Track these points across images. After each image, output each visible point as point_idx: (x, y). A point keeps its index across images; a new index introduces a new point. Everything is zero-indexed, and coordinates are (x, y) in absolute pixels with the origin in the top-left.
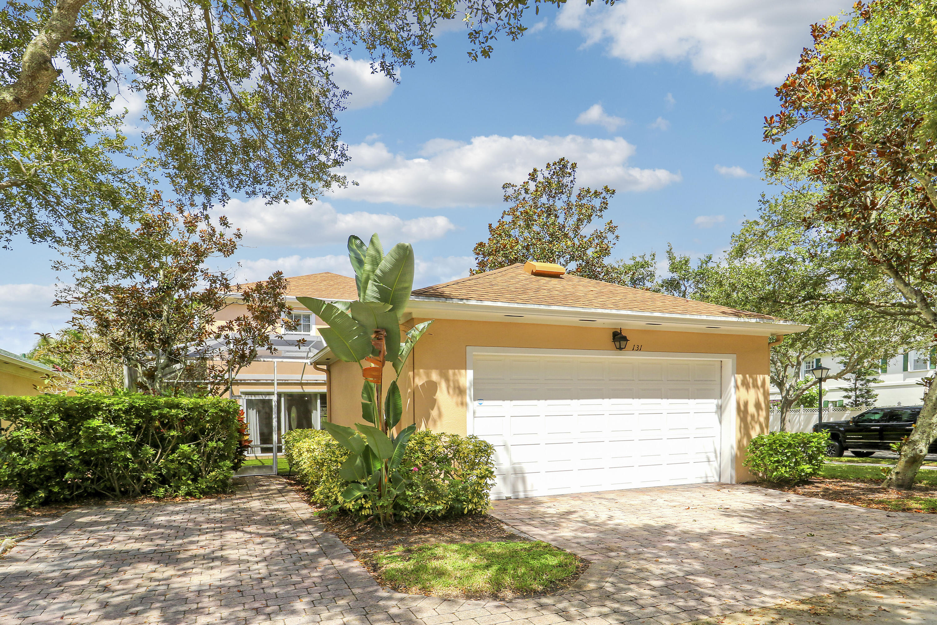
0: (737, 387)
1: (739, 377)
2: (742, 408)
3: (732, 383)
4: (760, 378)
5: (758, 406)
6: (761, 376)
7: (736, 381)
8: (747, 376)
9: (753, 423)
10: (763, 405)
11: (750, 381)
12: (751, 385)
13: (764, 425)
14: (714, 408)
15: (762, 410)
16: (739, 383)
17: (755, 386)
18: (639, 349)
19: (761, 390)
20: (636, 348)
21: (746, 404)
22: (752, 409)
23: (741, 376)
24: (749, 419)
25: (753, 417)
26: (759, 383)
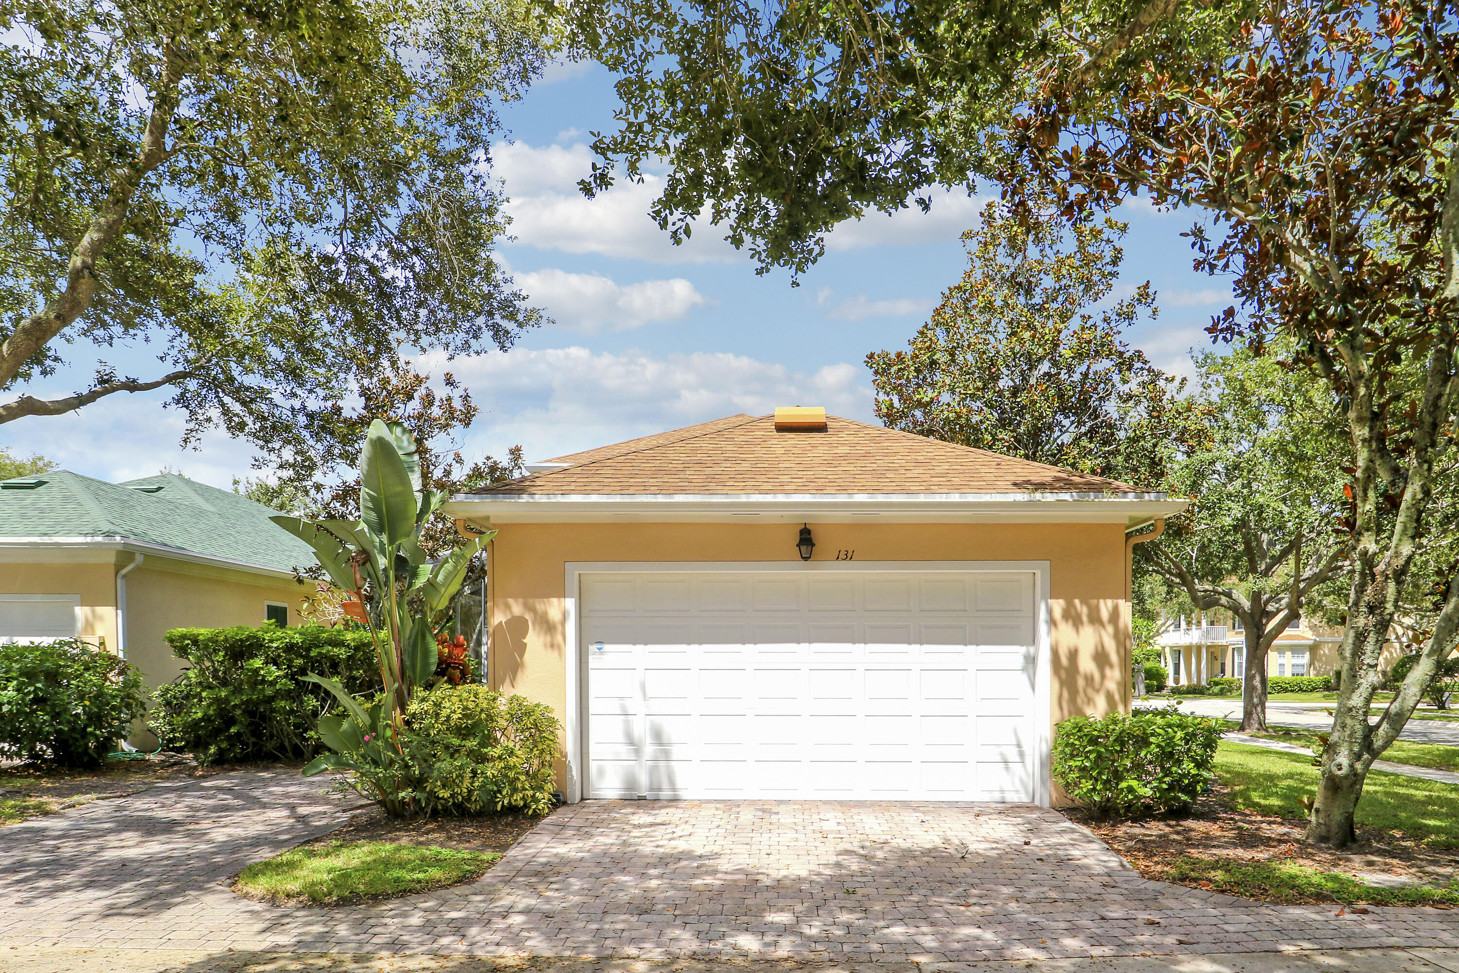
0: (1052, 622)
1: (1058, 606)
2: (1064, 661)
3: (1043, 615)
4: (1105, 607)
5: (1101, 658)
6: (1109, 602)
7: (1050, 612)
8: (1077, 602)
9: (1090, 691)
10: (1114, 658)
11: (1084, 611)
12: (1085, 618)
13: (1117, 697)
14: (1019, 662)
15: (1111, 666)
16: (1058, 614)
17: (1095, 619)
18: (848, 556)
19: (1110, 629)
20: (842, 556)
21: (1073, 655)
22: (1086, 664)
23: (1061, 602)
24: (1081, 683)
25: (1089, 680)
26: (1105, 615)
